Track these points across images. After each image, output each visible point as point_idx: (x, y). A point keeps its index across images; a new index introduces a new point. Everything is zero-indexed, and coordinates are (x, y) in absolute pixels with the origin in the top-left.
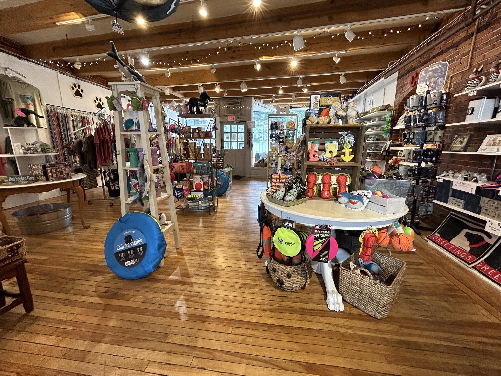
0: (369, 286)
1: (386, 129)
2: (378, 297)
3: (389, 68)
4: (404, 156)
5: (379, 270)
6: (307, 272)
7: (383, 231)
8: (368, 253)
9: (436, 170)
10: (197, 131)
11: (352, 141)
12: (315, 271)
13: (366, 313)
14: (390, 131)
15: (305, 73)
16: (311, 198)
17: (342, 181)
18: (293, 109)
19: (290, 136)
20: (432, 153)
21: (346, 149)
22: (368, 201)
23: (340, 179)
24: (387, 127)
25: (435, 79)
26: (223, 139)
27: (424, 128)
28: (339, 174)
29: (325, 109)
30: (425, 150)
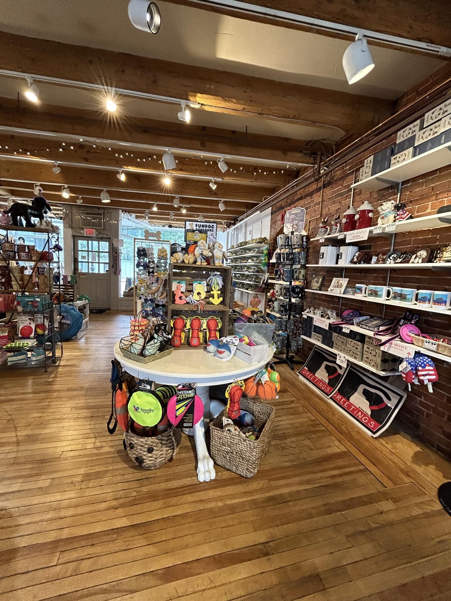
0: (239, 444)
1: (264, 262)
2: (248, 454)
3: (264, 202)
4: (277, 292)
5: (252, 420)
6: (174, 439)
7: (250, 380)
8: (235, 408)
9: (303, 306)
10: (27, 250)
11: (221, 282)
12: (187, 433)
13: (238, 474)
14: (267, 264)
15: (182, 193)
16: (177, 347)
17: (212, 325)
18: (173, 228)
19: (162, 266)
20: (298, 290)
21: (215, 290)
22: (235, 349)
23: (210, 323)
24: (265, 260)
25: (297, 222)
26: (77, 259)
27: (292, 265)
28: (210, 318)
29: (192, 244)
30: (293, 287)
